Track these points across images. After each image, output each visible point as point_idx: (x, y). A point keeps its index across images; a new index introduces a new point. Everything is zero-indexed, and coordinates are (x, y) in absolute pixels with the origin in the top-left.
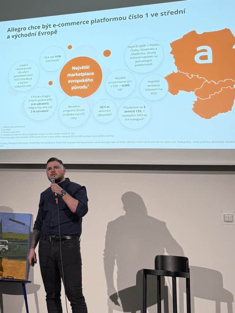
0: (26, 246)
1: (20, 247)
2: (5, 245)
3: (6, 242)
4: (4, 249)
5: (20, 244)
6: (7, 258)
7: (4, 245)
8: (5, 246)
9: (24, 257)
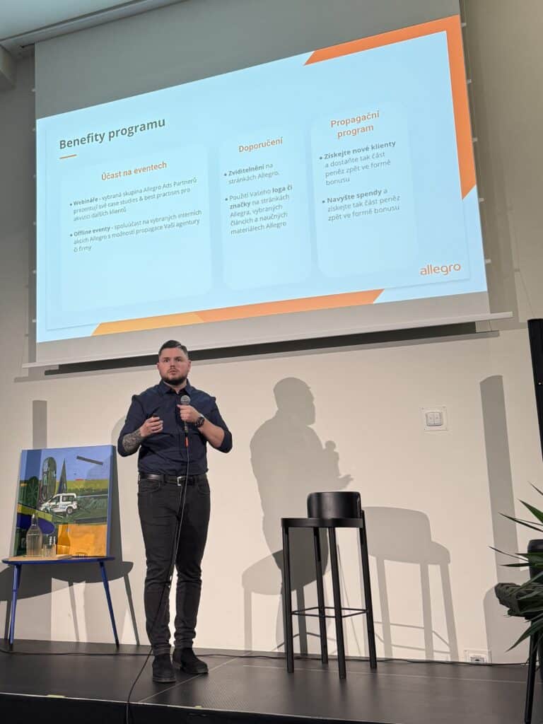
0: (105, 500)
1: (95, 503)
2: (72, 501)
3: (73, 496)
4: (71, 507)
5: (95, 498)
6: (76, 523)
7: (70, 502)
8: (72, 503)
9: (103, 518)
